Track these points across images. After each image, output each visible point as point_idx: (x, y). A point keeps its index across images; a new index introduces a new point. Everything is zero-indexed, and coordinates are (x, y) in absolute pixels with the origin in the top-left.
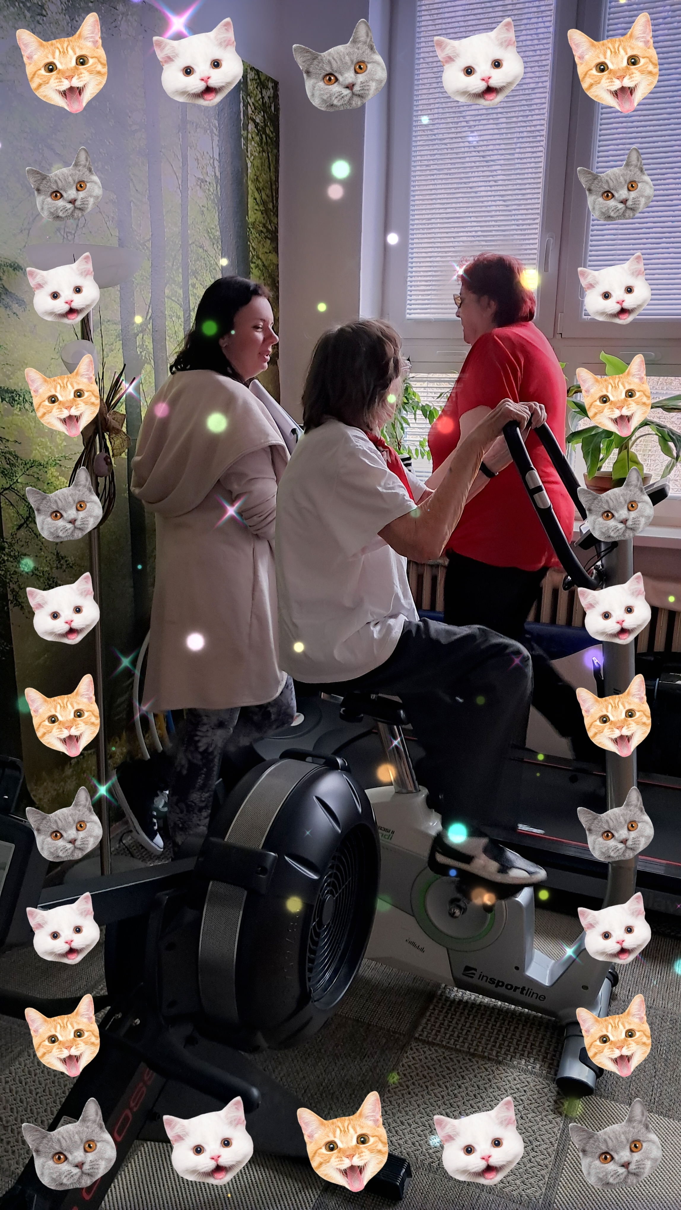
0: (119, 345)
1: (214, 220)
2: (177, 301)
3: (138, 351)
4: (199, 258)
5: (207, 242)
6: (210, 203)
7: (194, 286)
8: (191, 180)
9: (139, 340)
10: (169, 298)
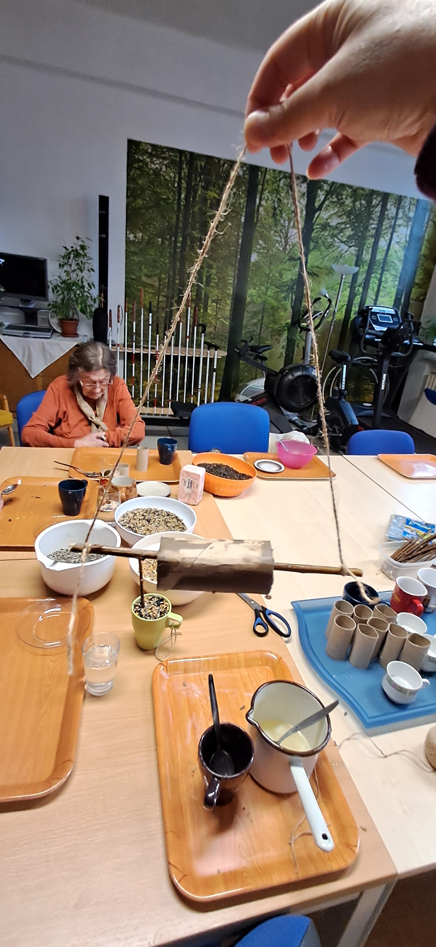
0: (349, 289)
1: (401, 254)
2: (377, 279)
3: (356, 291)
4: (391, 266)
5: (396, 261)
6: (401, 249)
7: (386, 274)
8: (393, 242)
9: (357, 288)
10: (373, 277)
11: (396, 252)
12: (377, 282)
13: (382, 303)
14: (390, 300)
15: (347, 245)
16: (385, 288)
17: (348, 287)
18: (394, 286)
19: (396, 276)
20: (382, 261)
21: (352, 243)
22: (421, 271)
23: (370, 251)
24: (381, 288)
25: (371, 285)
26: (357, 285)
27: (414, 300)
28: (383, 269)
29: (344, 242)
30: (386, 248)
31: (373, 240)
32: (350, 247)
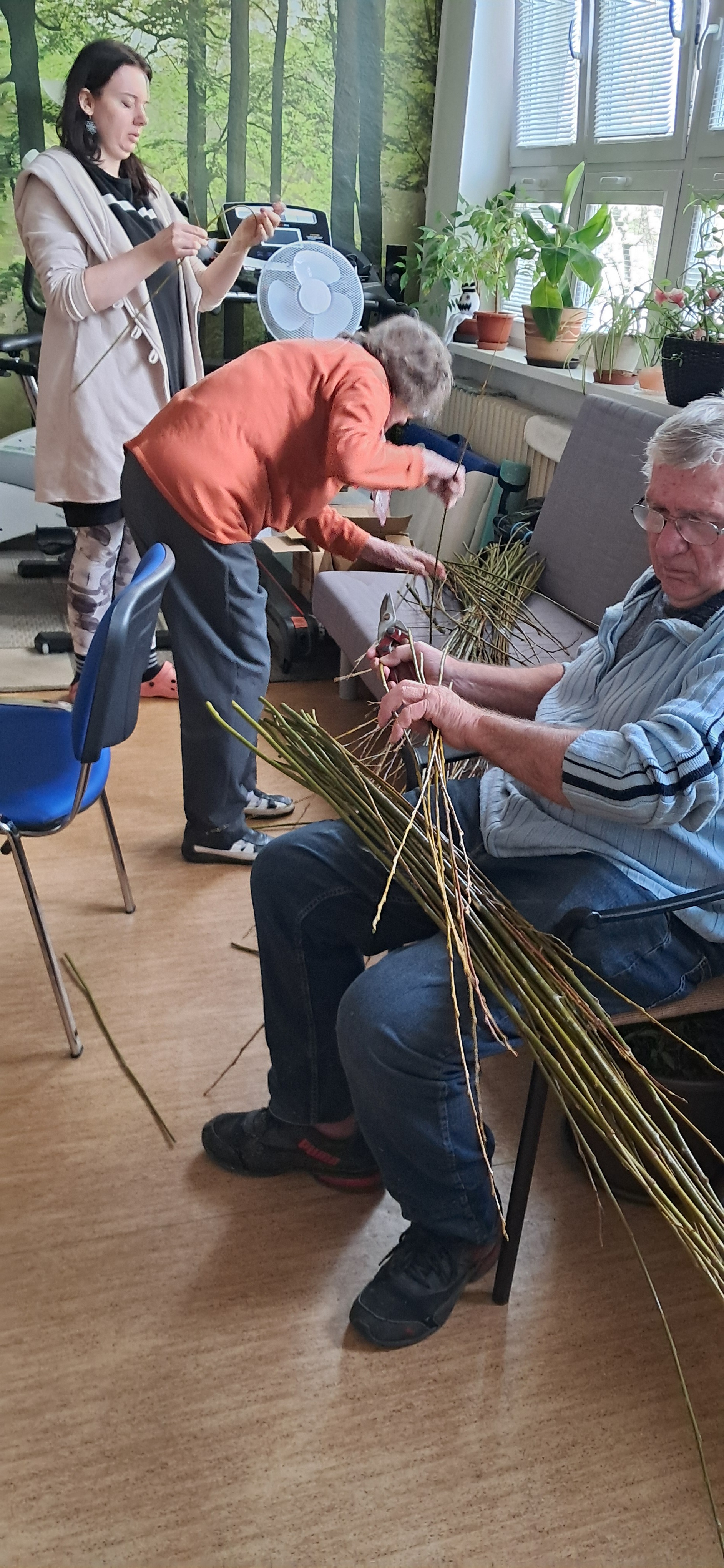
1: (325, 55)
2: (264, 128)
3: (208, 167)
4: (300, 89)
5: (313, 76)
6: (320, 41)
7: (289, 114)
8: (291, 22)
9: (209, 157)
10: (250, 123)
11: (306, 49)
12: (269, 138)
13: (296, 196)
14: (320, 188)
15: (149, 32)
16: (294, 153)
17: (183, 153)
18: (323, 147)
19: (323, 120)
20: (269, 75)
21: (163, 26)
22: (395, 102)
23: (227, 48)
24: (285, 154)
25: (249, 145)
26: (205, 148)
27: (395, 187)
28: (277, 97)
29: (141, 25)
30: (272, 37)
31: (230, 17)
32: (161, 38)
